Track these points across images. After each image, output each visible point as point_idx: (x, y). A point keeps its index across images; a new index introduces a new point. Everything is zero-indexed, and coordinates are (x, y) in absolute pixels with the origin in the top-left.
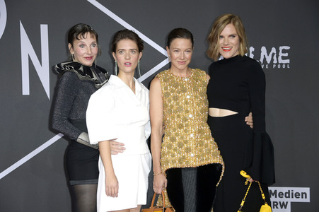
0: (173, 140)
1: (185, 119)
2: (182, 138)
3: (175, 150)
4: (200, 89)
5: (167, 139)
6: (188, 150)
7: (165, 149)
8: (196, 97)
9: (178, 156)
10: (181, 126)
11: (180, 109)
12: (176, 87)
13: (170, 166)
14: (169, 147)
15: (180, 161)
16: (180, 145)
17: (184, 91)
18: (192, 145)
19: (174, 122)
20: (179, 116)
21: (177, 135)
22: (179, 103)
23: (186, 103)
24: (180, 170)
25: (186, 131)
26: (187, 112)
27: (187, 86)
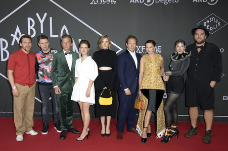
1: (151, 72)
2: (149, 79)
4: (157, 62)
5: (144, 79)
6: (151, 83)
7: (143, 82)
8: (156, 65)
9: (147, 85)
10: (149, 75)
11: (150, 68)
12: (149, 61)
13: (144, 88)
14: (144, 81)
15: (148, 87)
16: (148, 81)
17: (151, 62)
18: (153, 82)
19: (147, 73)
20: (149, 71)
22: (149, 66)
23: (152, 67)
24: (148, 90)
25: (151, 77)
27: (153, 61)
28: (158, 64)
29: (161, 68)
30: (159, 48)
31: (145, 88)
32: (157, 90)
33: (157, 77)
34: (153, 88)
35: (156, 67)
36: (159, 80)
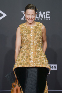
0: (24, 54)
1: (30, 46)
2: (28, 54)
3: (25, 59)
6: (30, 59)
8: (35, 36)
9: (25, 62)
10: (27, 49)
11: (28, 40)
12: (27, 31)
17: (30, 33)
18: (32, 57)
20: (27, 44)
21: (26, 52)
22: (27, 38)
23: (30, 38)
25: (30, 51)
27: (32, 31)
28: (38, 35)
29: (43, 41)
30: (48, 13)
32: (38, 67)
33: (38, 52)
34: (32, 65)
35: (36, 39)
36: (41, 55)
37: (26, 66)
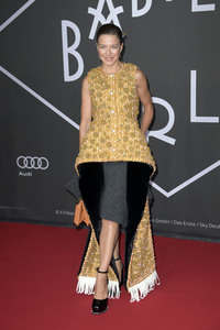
0: (96, 135)
1: (108, 116)
2: (105, 133)
4: (126, 85)
5: (91, 134)
8: (120, 94)
14: (92, 142)
18: (113, 140)
20: (103, 113)
21: (100, 130)
22: (102, 100)
23: (109, 99)
26: (110, 108)
27: (112, 83)
31: (91, 160)
34: (114, 158)
36: (133, 135)
37: (100, 160)
